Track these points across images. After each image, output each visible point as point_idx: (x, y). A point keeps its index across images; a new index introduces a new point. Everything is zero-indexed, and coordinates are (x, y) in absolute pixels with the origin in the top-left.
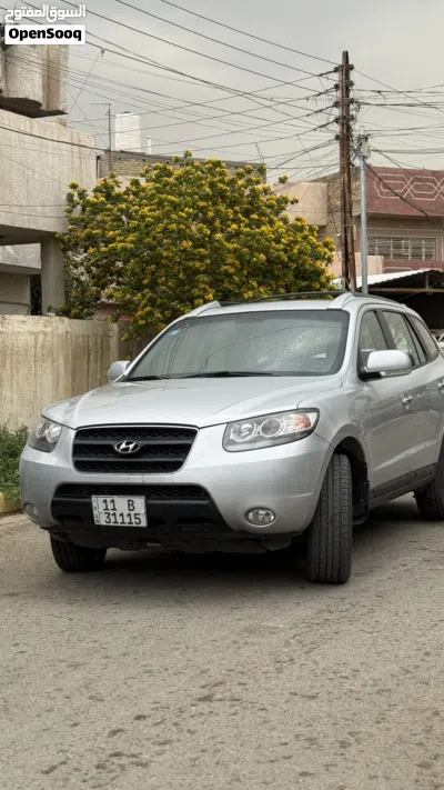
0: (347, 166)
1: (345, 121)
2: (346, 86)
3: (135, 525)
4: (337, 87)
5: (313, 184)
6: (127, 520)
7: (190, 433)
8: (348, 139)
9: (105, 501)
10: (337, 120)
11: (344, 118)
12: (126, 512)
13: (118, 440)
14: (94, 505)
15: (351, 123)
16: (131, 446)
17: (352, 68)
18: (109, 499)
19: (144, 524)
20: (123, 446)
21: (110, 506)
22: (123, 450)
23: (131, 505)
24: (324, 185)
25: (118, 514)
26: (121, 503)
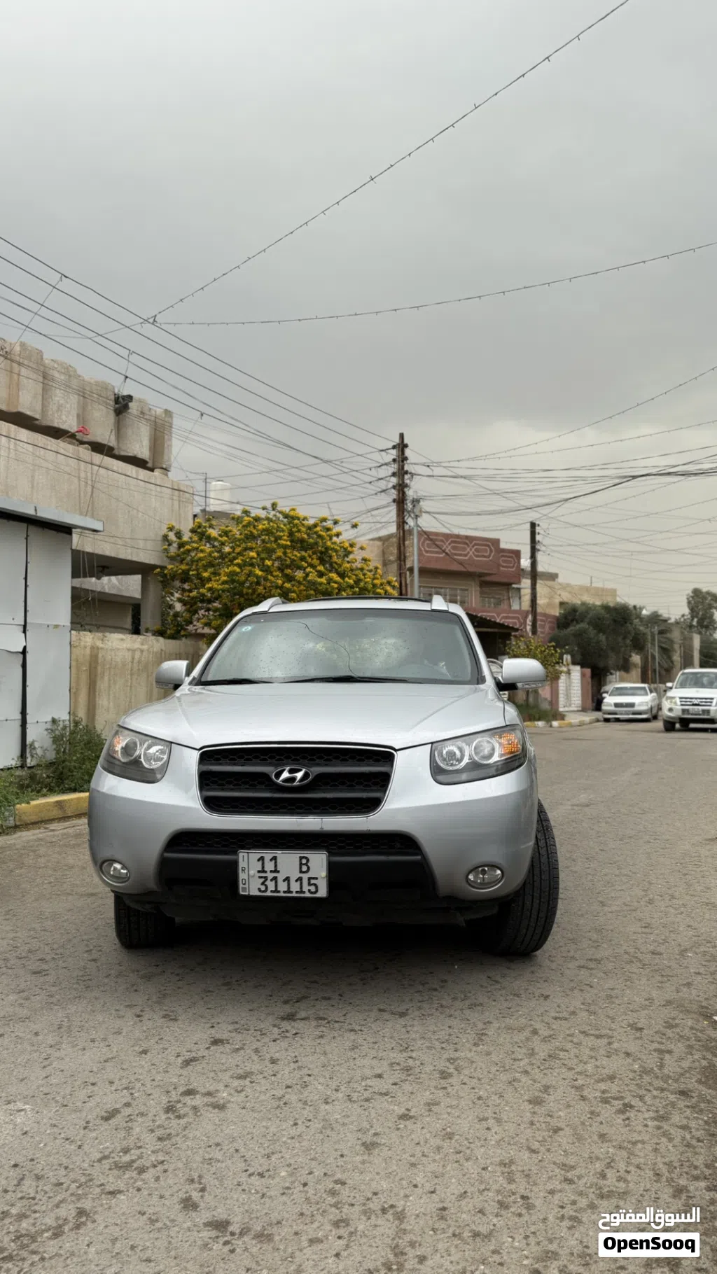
0: (401, 523)
1: (401, 488)
2: (402, 459)
3: (308, 895)
4: (394, 460)
5: (371, 542)
6: (295, 887)
7: (384, 756)
8: (403, 502)
9: (262, 859)
10: (394, 487)
11: (400, 485)
12: (295, 875)
13: (277, 766)
14: (242, 864)
15: (406, 490)
16: (299, 775)
17: (406, 446)
18: (268, 855)
19: (323, 892)
20: (285, 775)
21: (269, 866)
22: (286, 780)
23: (304, 865)
24: (379, 543)
25: (281, 877)
26: (288, 861)
